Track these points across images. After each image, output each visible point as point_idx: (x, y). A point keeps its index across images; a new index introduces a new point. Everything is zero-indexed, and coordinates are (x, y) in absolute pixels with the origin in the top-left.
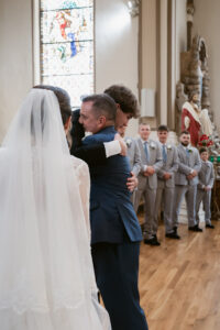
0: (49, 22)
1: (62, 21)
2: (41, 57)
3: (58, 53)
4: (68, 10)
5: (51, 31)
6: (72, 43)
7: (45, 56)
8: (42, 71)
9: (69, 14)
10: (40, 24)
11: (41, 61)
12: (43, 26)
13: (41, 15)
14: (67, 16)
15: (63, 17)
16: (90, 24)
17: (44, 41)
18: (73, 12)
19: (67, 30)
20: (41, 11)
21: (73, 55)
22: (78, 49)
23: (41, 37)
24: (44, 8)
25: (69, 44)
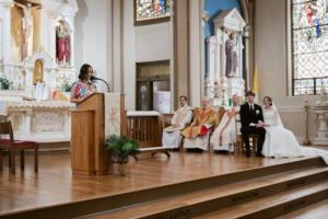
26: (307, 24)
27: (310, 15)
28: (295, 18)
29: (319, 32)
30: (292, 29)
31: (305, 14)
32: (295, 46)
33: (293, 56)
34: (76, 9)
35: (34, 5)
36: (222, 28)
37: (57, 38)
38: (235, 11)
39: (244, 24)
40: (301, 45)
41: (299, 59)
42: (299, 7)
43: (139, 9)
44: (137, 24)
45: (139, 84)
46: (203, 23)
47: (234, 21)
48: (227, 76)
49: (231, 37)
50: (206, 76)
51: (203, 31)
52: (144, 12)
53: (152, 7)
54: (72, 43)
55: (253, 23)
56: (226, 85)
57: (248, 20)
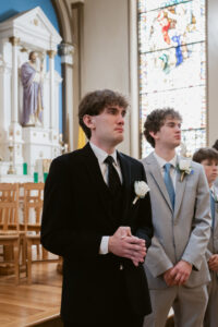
0: (149, 25)
1: (165, 22)
2: (139, 70)
3: (160, 63)
4: (171, 7)
5: (151, 36)
6: (178, 48)
7: (143, 69)
8: (140, 89)
9: (173, 11)
10: (138, 29)
11: (139, 75)
12: (141, 31)
13: (138, 19)
14: (170, 15)
15: (166, 17)
16: (200, 20)
17: (143, 49)
18: (179, 8)
19: (171, 33)
20: (139, 14)
21: (178, 64)
22: (185, 54)
23: (139, 45)
24: (142, 9)
25: (174, 50)
27: (166, 29)
28: (144, 34)
29: (179, 56)
30: (139, 53)
32: (144, 80)
33: (140, 95)
36: (12, 40)
39: (58, 39)
48: (23, 125)
49: (31, 57)
55: (79, 43)
56: (18, 139)
57: (69, 38)
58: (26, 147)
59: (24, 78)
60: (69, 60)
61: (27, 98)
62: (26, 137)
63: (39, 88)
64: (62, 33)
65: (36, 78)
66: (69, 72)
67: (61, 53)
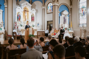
26: (82, 13)
27: (82, 11)
28: (80, 11)
29: (84, 14)
30: (79, 14)
31: (81, 11)
33: (79, 19)
34: (35, 11)
35: (27, 11)
36: (63, 14)
37: (32, 17)
38: (66, 11)
40: (81, 17)
41: (80, 20)
42: (80, 9)
43: (48, 11)
44: (47, 13)
45: (47, 25)
46: (58, 13)
47: (66, 12)
48: (64, 24)
49: (65, 16)
50: (59, 24)
51: (58, 15)
52: (49, 11)
53: (50, 10)
54: (35, 18)
55: (71, 13)
56: (63, 25)
57: (70, 12)
58: (64, 26)
59: (64, 18)
60: (70, 15)
61: (64, 20)
62: (64, 25)
63: (66, 19)
64: (69, 13)
65: (66, 18)
66: (70, 16)
67: (69, 14)
